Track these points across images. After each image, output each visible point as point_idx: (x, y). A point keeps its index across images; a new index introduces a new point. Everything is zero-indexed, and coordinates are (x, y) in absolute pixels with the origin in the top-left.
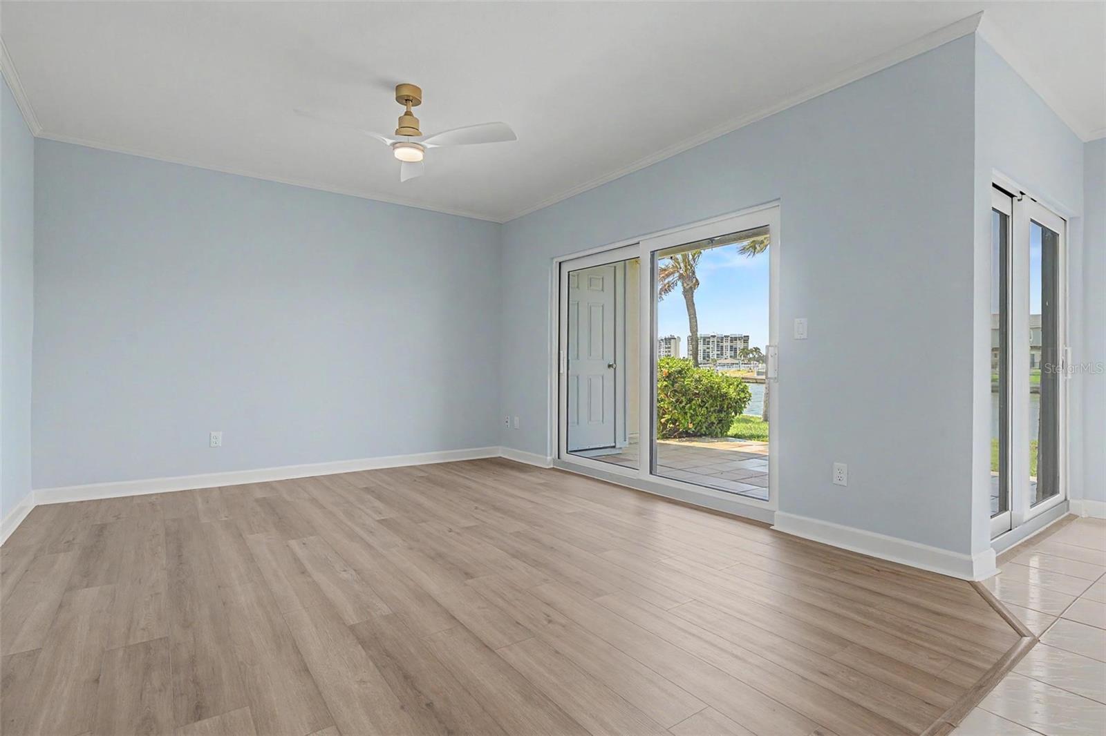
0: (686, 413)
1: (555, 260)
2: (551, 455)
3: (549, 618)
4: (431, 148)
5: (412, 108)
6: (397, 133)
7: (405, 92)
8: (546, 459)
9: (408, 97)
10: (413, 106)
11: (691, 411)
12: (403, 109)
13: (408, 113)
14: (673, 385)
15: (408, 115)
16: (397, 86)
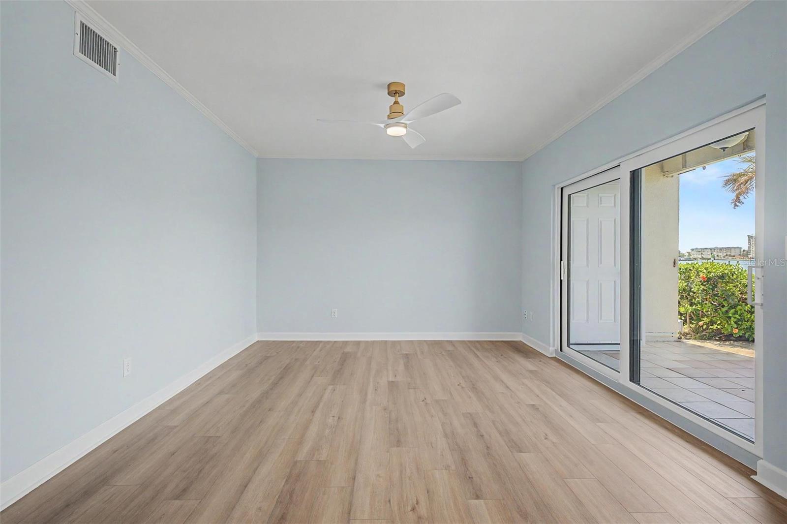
0: (730, 318)
1: (556, 187)
2: (554, 346)
3: (416, 505)
4: (410, 124)
5: (399, 98)
6: (389, 117)
7: (393, 88)
8: (549, 350)
9: (395, 91)
10: (399, 97)
11: (737, 316)
12: (393, 99)
13: (396, 103)
14: (713, 290)
15: (397, 104)
16: (389, 85)
